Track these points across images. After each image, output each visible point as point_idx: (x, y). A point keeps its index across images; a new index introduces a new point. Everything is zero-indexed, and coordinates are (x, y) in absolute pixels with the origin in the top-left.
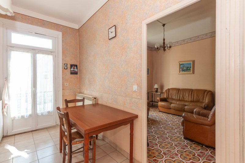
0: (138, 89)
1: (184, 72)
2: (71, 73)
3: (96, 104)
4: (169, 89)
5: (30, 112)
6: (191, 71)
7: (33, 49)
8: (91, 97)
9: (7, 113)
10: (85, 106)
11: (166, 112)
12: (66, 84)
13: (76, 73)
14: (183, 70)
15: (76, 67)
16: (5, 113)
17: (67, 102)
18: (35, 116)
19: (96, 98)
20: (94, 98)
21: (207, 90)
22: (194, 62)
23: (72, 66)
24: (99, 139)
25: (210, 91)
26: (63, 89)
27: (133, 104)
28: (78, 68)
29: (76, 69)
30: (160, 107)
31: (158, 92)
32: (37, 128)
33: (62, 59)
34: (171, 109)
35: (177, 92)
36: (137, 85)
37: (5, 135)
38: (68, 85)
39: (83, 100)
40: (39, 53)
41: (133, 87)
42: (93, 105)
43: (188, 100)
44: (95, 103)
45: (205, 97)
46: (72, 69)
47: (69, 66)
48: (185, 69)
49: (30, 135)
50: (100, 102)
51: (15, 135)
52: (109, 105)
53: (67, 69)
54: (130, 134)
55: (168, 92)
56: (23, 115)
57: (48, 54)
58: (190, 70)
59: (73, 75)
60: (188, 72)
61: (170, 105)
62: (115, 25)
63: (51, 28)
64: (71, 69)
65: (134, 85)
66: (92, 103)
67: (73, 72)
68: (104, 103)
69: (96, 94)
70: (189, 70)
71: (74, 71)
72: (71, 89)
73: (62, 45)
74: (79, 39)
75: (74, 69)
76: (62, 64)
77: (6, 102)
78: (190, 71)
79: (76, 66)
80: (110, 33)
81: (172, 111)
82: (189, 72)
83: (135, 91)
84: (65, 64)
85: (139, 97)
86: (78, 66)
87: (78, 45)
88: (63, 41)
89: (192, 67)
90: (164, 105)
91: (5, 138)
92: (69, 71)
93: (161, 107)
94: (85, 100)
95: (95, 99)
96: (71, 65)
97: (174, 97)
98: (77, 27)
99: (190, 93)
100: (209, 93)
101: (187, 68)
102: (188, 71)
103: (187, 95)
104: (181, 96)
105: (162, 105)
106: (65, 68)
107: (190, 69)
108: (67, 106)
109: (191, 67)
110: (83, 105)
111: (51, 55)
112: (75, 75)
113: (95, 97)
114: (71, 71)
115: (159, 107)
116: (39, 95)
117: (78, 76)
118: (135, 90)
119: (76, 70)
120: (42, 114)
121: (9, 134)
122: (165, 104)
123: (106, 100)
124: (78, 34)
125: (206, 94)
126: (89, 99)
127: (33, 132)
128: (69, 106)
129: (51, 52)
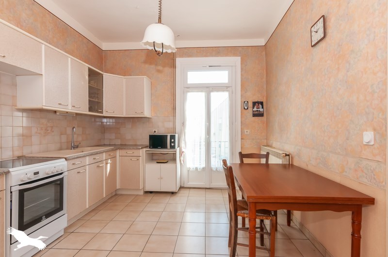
0: (375, 139)
2: (253, 114)
3: (289, 166)
5: (203, 165)
7: (207, 87)
8: (281, 152)
9: (183, 162)
10: (270, 166)
12: (246, 131)
13: (261, 115)
15: (261, 106)
16: (182, 162)
17: (242, 156)
18: (208, 169)
19: (289, 155)
20: (284, 155)
23: (254, 104)
24: (292, 227)
26: (242, 139)
27: (362, 171)
28: (264, 107)
29: (261, 108)
32: (211, 187)
33: (241, 95)
36: (375, 130)
37: (182, 186)
38: (248, 133)
39: (267, 156)
40: (212, 91)
41: (363, 134)
42: (284, 166)
44: (288, 163)
46: (255, 109)
47: (250, 105)
49: (203, 192)
50: (296, 163)
51: (190, 188)
52: (311, 169)
53: (247, 109)
54: (353, 235)
56: (197, 166)
57: (223, 91)
59: (256, 117)
62: (323, 16)
63: (226, 55)
64: (253, 108)
65: (366, 131)
66: (282, 162)
67: (257, 113)
68: (303, 166)
69: (289, 148)
71: (257, 111)
72: (253, 139)
73: (241, 75)
74: (266, 60)
75: (258, 108)
76: (241, 101)
77: (183, 150)
79: (262, 103)
80: (313, 34)
83: (368, 145)
84: (244, 102)
85: (378, 158)
86: (264, 104)
87: (265, 70)
88: (242, 69)
91: (182, 190)
92: (250, 112)
94: (270, 155)
95: (287, 157)
96: (253, 102)
98: (262, 42)
106: (244, 109)
108: (242, 161)
110: (267, 164)
111: (227, 91)
112: (260, 118)
113: (288, 153)
114: (253, 111)
116: (213, 145)
117: (264, 118)
118: (368, 142)
119: (261, 110)
120: (216, 169)
121: (185, 186)
123: (306, 160)
124: (264, 53)
126: (277, 155)
127: (207, 190)
128: (244, 162)
129: (227, 87)
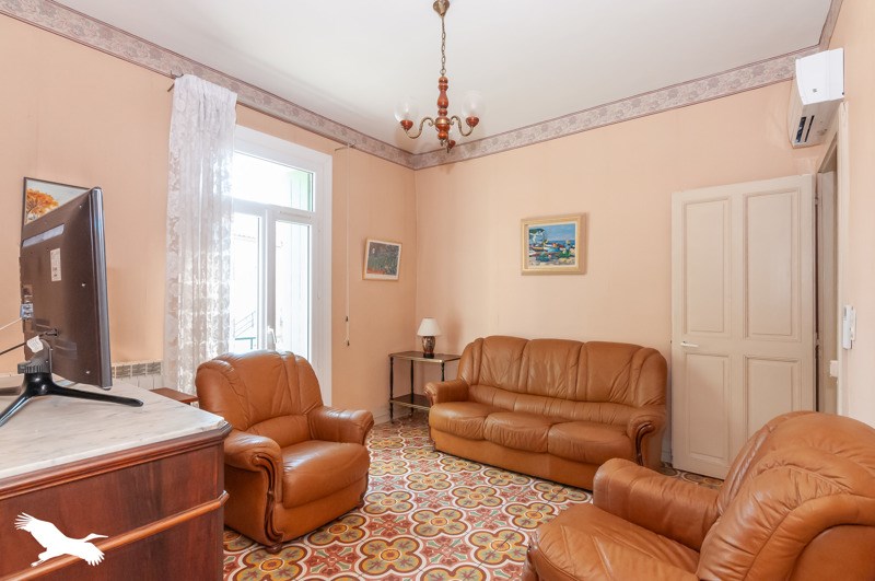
1: (543, 266)
4: (481, 342)
6: (574, 263)
11: (465, 455)
14: (541, 257)
21: (640, 348)
22: (584, 219)
25: (654, 352)
30: (437, 429)
31: (435, 352)
34: (484, 439)
35: (516, 356)
43: (562, 394)
45: (633, 379)
48: (550, 251)
55: (476, 355)
58: (568, 255)
60: (560, 263)
61: (480, 420)
70: (563, 256)
78: (568, 261)
81: (490, 451)
82: (565, 263)
89: (576, 246)
90: (456, 423)
93: (442, 431)
97: (502, 380)
99: (572, 360)
100: (652, 359)
101: (560, 246)
102: (562, 260)
103: (557, 370)
104: (532, 372)
105: (446, 419)
107: (568, 251)
109: (572, 245)
115: (433, 431)
122: (460, 415)
125: (637, 362)
